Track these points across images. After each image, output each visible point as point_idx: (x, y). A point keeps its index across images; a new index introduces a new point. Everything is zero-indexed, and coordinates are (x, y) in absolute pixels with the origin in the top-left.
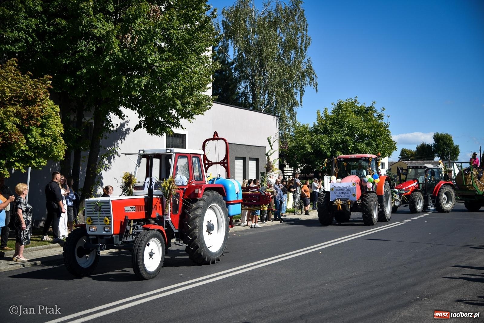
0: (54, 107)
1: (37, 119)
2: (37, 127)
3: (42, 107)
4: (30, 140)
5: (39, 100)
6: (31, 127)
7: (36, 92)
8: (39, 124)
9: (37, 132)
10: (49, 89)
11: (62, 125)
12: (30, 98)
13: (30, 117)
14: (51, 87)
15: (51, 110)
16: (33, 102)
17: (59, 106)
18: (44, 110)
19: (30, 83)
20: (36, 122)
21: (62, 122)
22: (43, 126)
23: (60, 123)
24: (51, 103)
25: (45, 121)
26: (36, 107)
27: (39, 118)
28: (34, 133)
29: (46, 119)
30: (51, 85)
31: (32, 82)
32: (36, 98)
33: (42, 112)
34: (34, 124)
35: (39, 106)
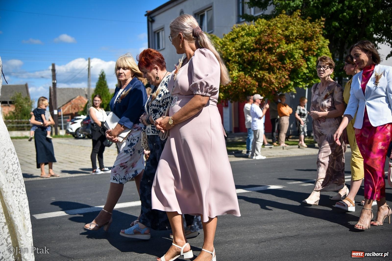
0: (325, 41)
1: (314, 51)
2: (314, 56)
3: (317, 41)
4: (309, 65)
5: (315, 37)
6: (309, 57)
7: (313, 31)
8: (315, 54)
9: (314, 60)
10: (322, 28)
11: (330, 54)
12: (310, 36)
13: (309, 49)
14: (324, 27)
15: (323, 43)
16: (311, 39)
17: (328, 40)
18: (319, 43)
19: (309, 25)
20: (313, 53)
21: (331, 52)
22: (317, 55)
23: (329, 53)
24: (323, 38)
25: (319, 51)
26: (314, 42)
27: (315, 50)
28: (312, 60)
29: (320, 50)
30: (324, 25)
31: (311, 25)
32: (314, 36)
33: (317, 45)
34: (312, 54)
35: (315, 41)
